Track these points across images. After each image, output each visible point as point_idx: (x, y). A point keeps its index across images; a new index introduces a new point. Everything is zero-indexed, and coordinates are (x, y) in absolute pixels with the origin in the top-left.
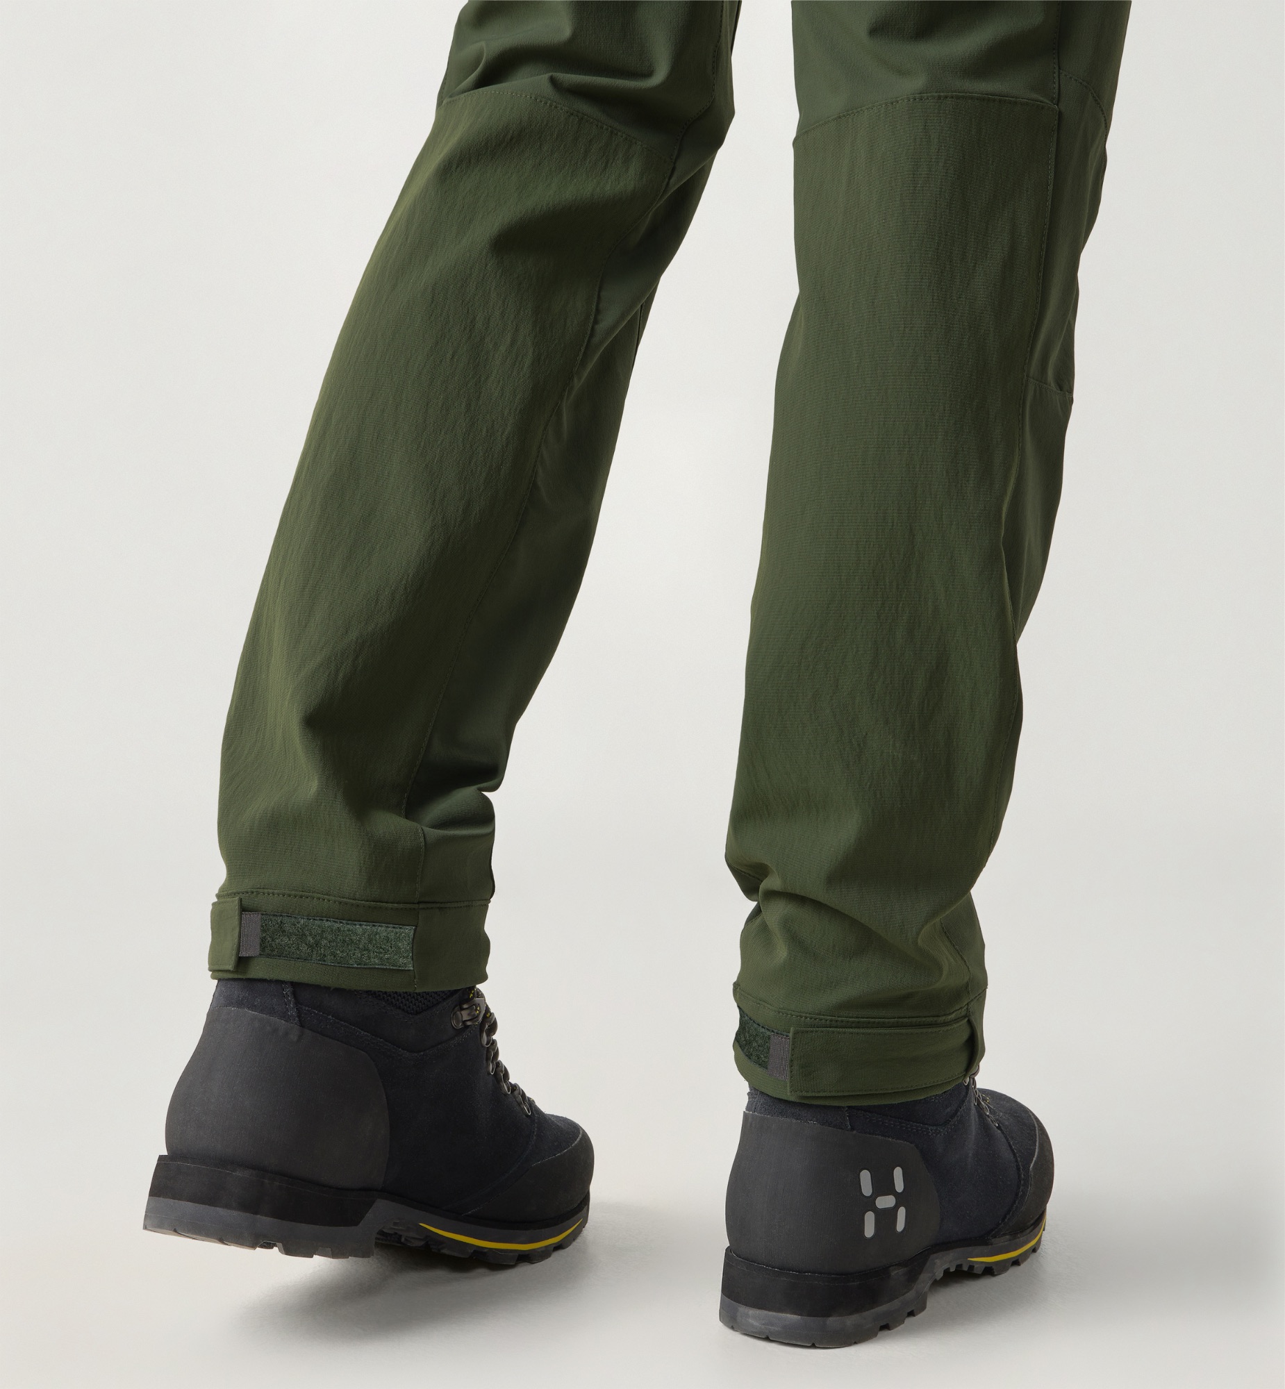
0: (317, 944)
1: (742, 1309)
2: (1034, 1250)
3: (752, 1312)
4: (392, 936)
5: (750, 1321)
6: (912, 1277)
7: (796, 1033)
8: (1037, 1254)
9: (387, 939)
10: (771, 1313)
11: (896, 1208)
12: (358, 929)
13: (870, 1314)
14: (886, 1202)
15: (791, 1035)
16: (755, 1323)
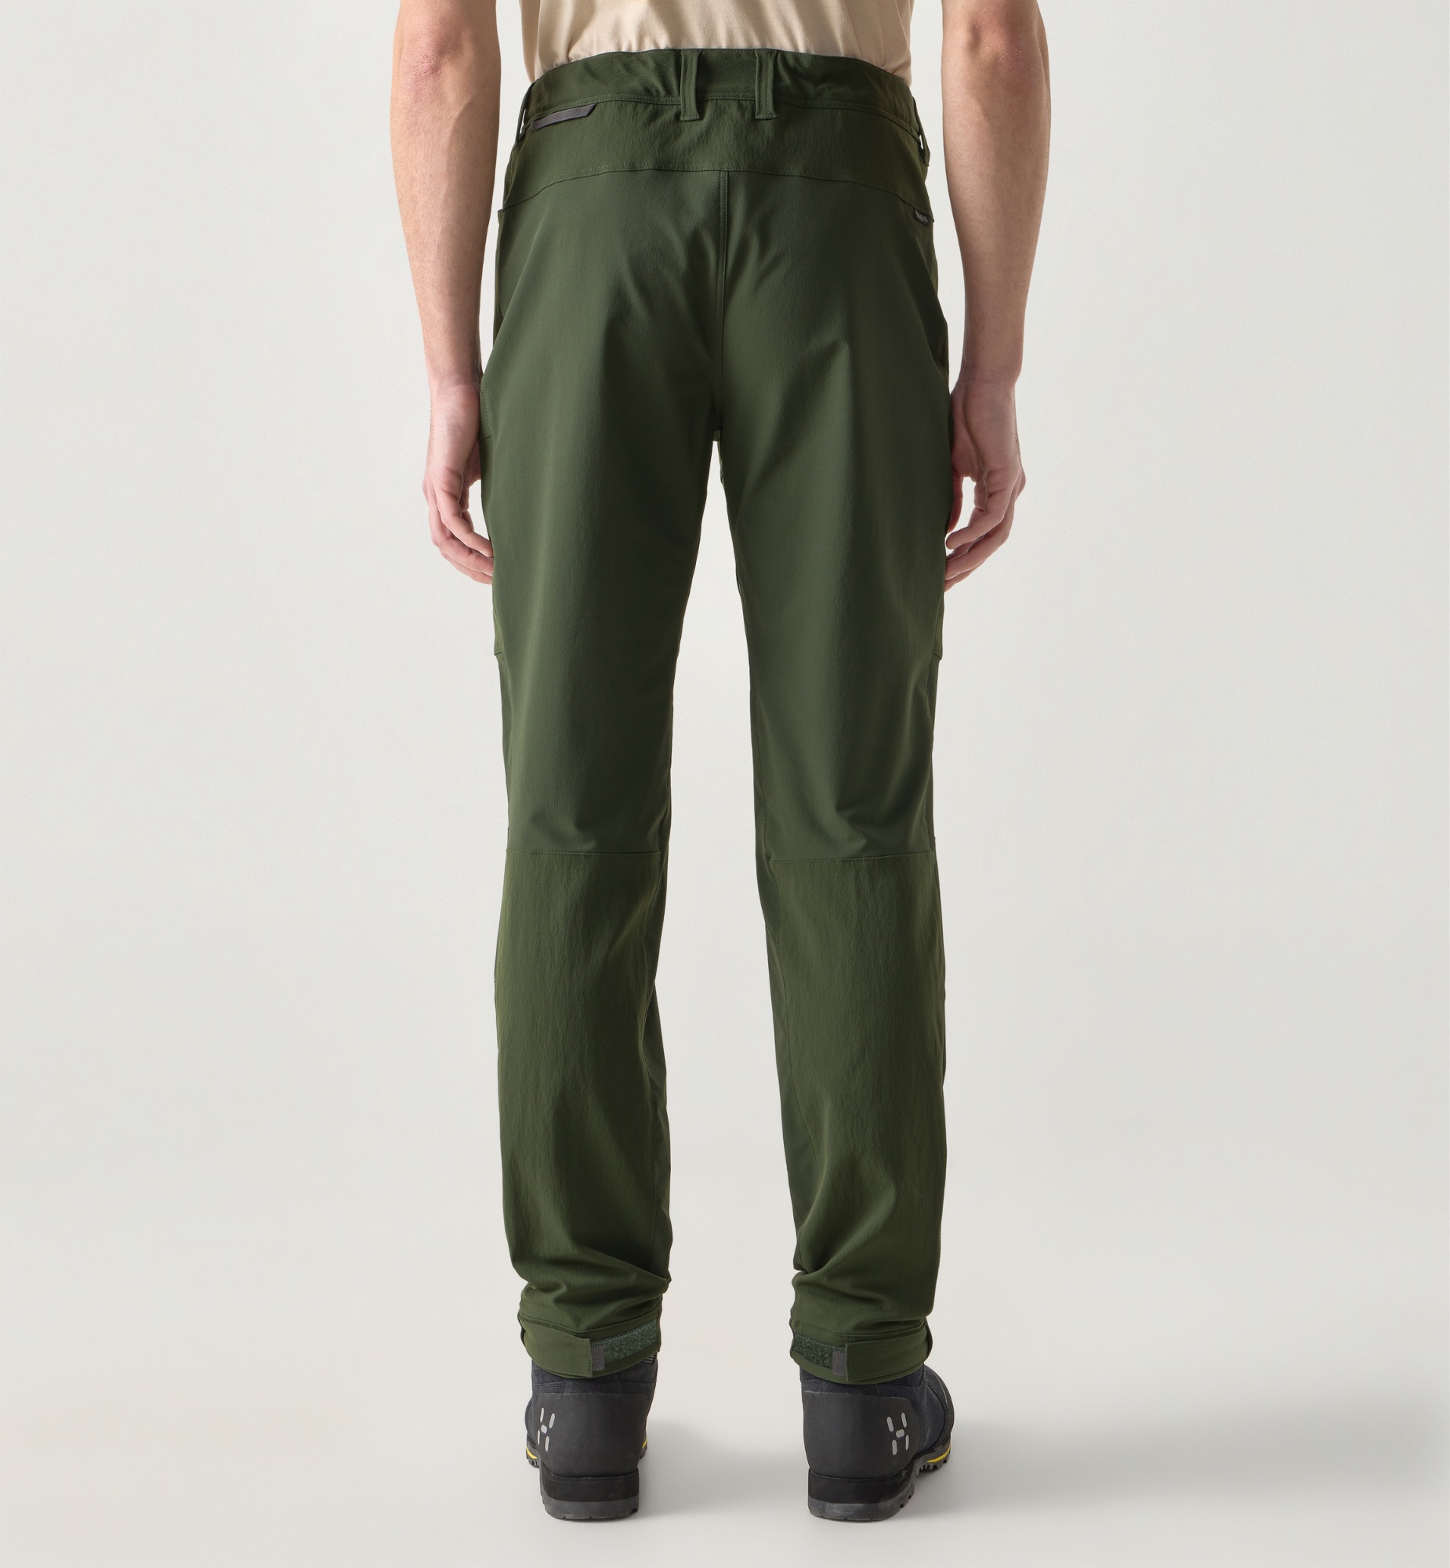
0: (621, 1349)
1: (828, 1505)
2: (945, 1461)
3: (835, 1505)
4: (651, 1327)
5: (834, 1510)
6: (909, 1475)
7: (849, 1347)
8: (946, 1464)
9: (649, 1330)
10: (847, 1505)
11: (905, 1436)
12: (635, 1333)
13: (896, 1499)
14: (900, 1434)
15: (846, 1349)
16: (838, 1512)
